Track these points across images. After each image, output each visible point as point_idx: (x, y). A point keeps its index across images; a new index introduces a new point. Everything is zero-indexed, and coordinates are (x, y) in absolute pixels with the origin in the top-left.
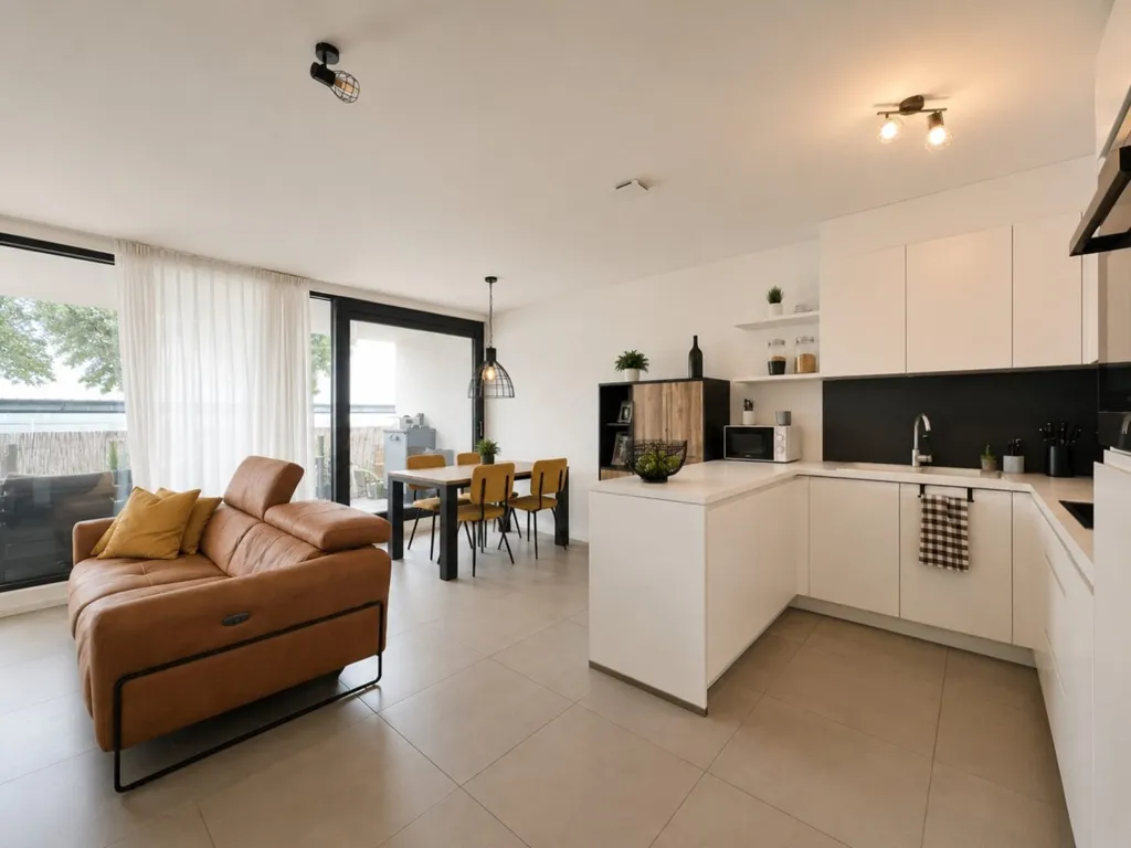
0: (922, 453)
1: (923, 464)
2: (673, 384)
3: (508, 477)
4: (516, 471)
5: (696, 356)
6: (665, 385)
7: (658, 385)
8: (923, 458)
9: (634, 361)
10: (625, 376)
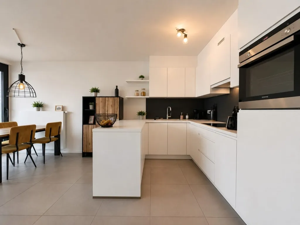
0: (169, 116)
1: (169, 118)
2: (110, 98)
3: (32, 131)
4: (37, 129)
5: (117, 91)
6: (106, 98)
7: (105, 98)
8: (169, 117)
9: (96, 91)
10: (93, 95)
